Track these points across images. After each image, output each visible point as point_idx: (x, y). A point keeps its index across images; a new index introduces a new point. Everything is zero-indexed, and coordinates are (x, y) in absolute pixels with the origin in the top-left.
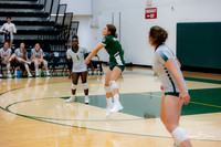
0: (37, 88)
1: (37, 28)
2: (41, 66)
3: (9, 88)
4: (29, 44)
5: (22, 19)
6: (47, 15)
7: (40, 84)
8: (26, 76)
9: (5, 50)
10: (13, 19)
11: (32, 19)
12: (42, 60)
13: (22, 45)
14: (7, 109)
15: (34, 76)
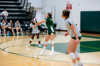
0: (17, 40)
1: (17, 13)
2: (19, 31)
3: (5, 41)
4: (14, 21)
5: (11, 10)
6: (22, 8)
7: (19, 39)
8: (13, 35)
9: (3, 23)
10: (7, 9)
11: (15, 10)
12: (20, 28)
13: (11, 21)
14: (4, 50)
15: (16, 35)
